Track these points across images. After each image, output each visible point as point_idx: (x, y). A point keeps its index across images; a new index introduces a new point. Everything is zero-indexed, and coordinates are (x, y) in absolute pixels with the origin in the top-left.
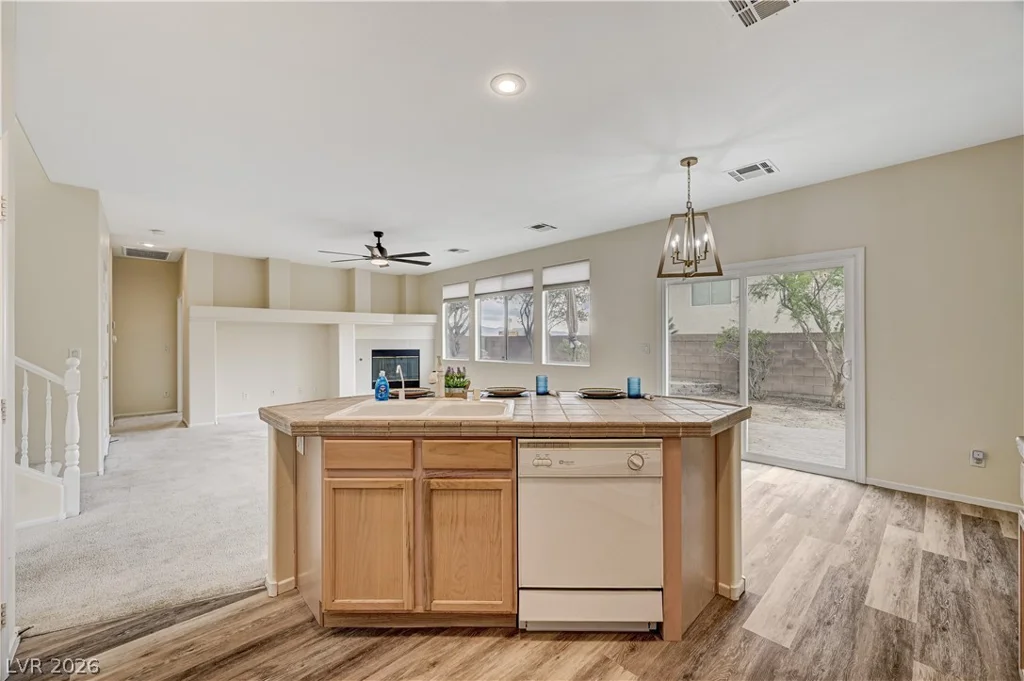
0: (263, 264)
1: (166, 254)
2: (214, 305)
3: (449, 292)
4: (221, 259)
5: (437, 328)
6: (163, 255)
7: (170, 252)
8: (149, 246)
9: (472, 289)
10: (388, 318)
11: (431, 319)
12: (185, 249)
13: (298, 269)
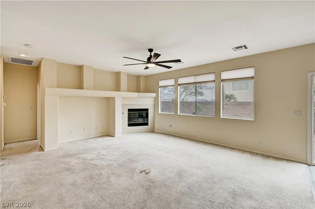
0: (80, 68)
1: (32, 61)
2: (57, 87)
3: (162, 83)
4: (61, 65)
5: (156, 99)
6: (30, 62)
7: (34, 60)
8: (23, 56)
9: (176, 81)
10: (136, 95)
11: (154, 95)
12: (43, 58)
13: (96, 71)
